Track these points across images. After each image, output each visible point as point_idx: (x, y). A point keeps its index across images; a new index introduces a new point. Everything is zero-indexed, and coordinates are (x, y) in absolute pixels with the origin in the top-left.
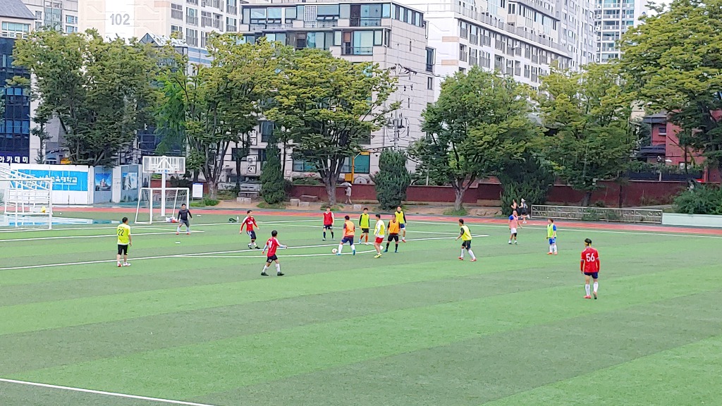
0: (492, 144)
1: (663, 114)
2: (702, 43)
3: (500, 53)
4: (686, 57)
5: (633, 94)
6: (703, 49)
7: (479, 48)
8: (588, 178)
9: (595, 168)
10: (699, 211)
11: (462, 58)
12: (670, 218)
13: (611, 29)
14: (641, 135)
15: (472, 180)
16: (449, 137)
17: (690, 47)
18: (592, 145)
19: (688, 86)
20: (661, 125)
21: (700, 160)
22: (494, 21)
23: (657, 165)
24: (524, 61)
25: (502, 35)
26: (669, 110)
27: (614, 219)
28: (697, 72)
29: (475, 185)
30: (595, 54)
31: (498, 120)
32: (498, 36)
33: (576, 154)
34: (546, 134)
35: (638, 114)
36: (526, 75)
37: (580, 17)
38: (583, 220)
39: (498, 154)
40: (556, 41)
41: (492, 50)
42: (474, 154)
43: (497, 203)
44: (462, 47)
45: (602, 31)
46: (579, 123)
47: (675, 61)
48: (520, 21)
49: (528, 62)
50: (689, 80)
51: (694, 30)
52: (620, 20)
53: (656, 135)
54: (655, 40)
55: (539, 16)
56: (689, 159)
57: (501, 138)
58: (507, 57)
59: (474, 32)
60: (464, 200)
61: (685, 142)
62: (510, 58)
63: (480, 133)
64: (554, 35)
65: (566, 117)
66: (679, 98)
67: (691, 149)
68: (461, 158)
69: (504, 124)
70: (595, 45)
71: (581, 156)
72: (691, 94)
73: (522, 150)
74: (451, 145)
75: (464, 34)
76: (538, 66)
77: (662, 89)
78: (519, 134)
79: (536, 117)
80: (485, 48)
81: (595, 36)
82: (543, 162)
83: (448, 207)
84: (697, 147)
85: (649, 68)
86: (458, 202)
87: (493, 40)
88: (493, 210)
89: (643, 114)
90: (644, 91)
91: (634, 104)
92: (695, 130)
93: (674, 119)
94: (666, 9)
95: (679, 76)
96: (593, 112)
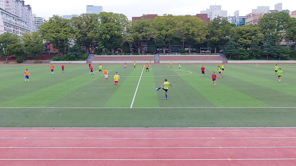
0: (13, 48)
1: (49, 42)
2: (56, 28)
3: (14, 29)
4: (52, 31)
5: (43, 38)
6: (56, 29)
7: (9, 28)
8: (35, 55)
9: (36, 53)
10: (57, 60)
11: (5, 30)
12: (51, 62)
13: (38, 25)
14: (46, 46)
15: (9, 56)
16: (3, 47)
17: (53, 29)
18: (35, 48)
19: (53, 36)
20: (49, 44)
21: (57, 51)
22: (12, 22)
23: (49, 52)
24: (20, 31)
25: (14, 25)
26: (50, 41)
27: (41, 63)
28: (55, 33)
29: (10, 57)
30: (35, 30)
31: (14, 43)
32: (13, 26)
33: (32, 50)
34: (25, 46)
35: (44, 42)
36: (20, 34)
37: (31, 22)
38: (34, 63)
39: (15, 50)
40: (26, 27)
41: (12, 29)
42: (9, 50)
43: (15, 60)
44: (5, 28)
45: (37, 25)
46: (32, 44)
47: (50, 31)
48: (18, 23)
49: (21, 31)
50: (53, 35)
51: (54, 26)
52: (40, 23)
53: (48, 46)
54: (46, 27)
55: (22, 22)
56: (55, 51)
57: (15, 47)
58: (15, 30)
59: (7, 25)
60: (8, 60)
61: (54, 47)
62: (16, 30)
63: (10, 46)
64: (26, 26)
65: (29, 42)
66: (52, 39)
67: (55, 48)
68: (6, 51)
69: (15, 44)
70: (35, 28)
71: (33, 50)
72: (54, 38)
73: (20, 49)
74: (3, 48)
75: (5, 25)
76: (23, 32)
77: (48, 37)
78: (19, 46)
79: (22, 42)
80: (10, 28)
81: (35, 26)
82: (25, 52)
83: (4, 62)
84: (56, 48)
85: (46, 33)
86: (6, 61)
87: (12, 26)
88: (15, 62)
89: (46, 42)
90: (44, 37)
91: (43, 40)
92: (56, 45)
93: (51, 43)
94: (48, 21)
95: (51, 35)
96: (34, 41)
